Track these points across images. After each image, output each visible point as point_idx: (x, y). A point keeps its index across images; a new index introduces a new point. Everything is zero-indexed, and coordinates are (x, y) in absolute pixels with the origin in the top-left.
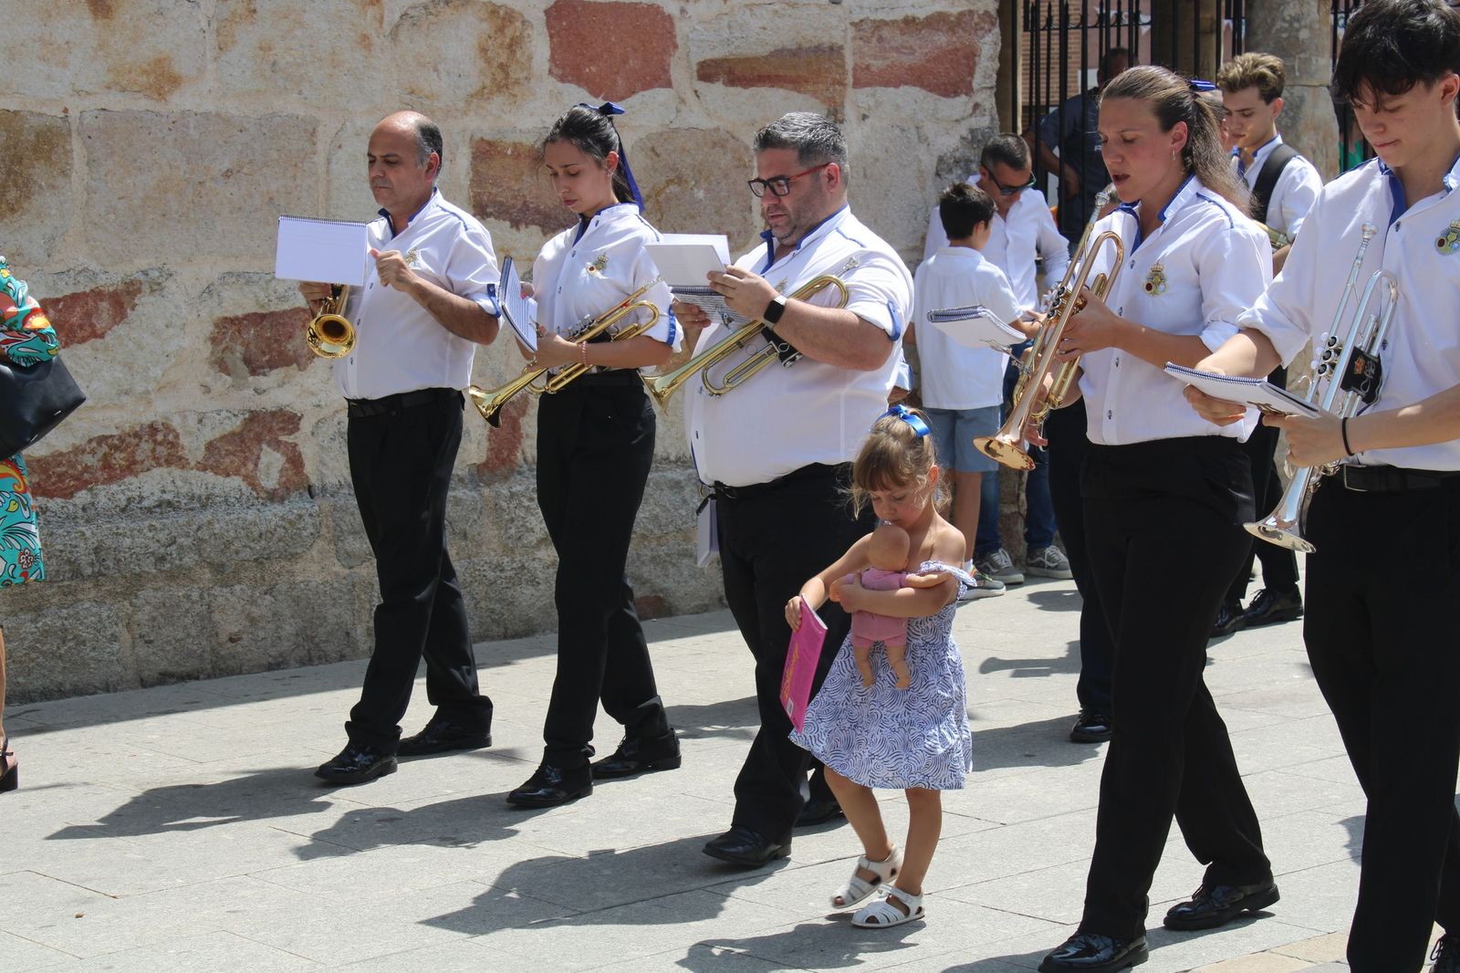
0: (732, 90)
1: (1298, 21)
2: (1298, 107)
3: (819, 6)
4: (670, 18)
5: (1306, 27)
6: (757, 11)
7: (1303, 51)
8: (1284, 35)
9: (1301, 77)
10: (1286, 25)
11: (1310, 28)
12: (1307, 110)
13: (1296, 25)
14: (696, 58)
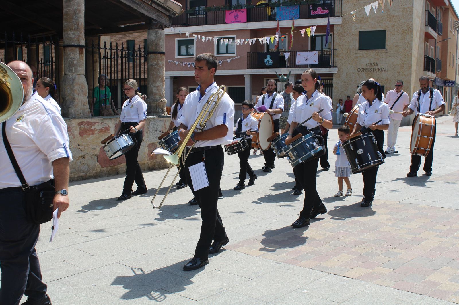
1: (74, 58)
5: (76, 60)
7: (75, 66)
8: (71, 62)
9: (75, 72)
10: (71, 60)
11: (77, 60)
12: (77, 80)
13: (73, 60)
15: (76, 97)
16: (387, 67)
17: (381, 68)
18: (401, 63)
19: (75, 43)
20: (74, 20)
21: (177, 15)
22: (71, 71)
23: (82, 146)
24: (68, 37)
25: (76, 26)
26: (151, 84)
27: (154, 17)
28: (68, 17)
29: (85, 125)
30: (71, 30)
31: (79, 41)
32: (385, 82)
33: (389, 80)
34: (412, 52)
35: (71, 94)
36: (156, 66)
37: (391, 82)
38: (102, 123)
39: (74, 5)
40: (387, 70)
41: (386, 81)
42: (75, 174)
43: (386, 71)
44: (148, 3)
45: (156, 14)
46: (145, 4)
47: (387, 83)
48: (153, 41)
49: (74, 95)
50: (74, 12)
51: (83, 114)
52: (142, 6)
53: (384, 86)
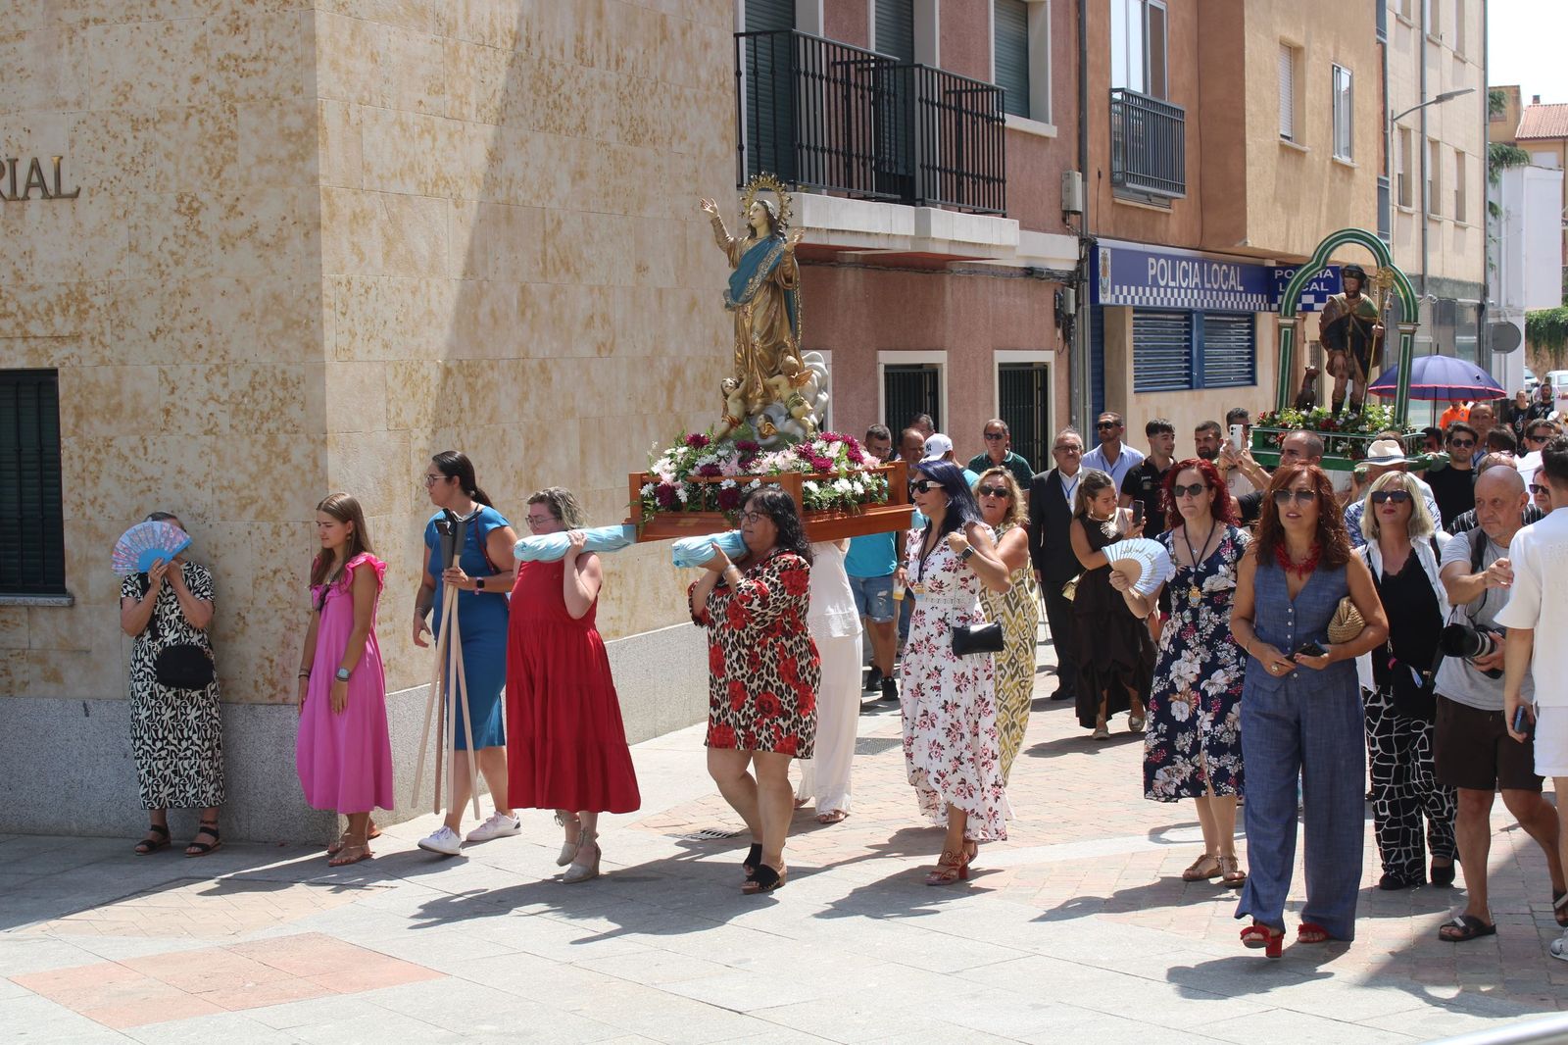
16: (72, 143)
17: (13, 162)
18: (202, 88)
32: (63, 325)
33: (99, 301)
37: (121, 324)
40: (67, 187)
41: (65, 310)
43: (59, 195)
47: (76, 337)
53: (54, 372)
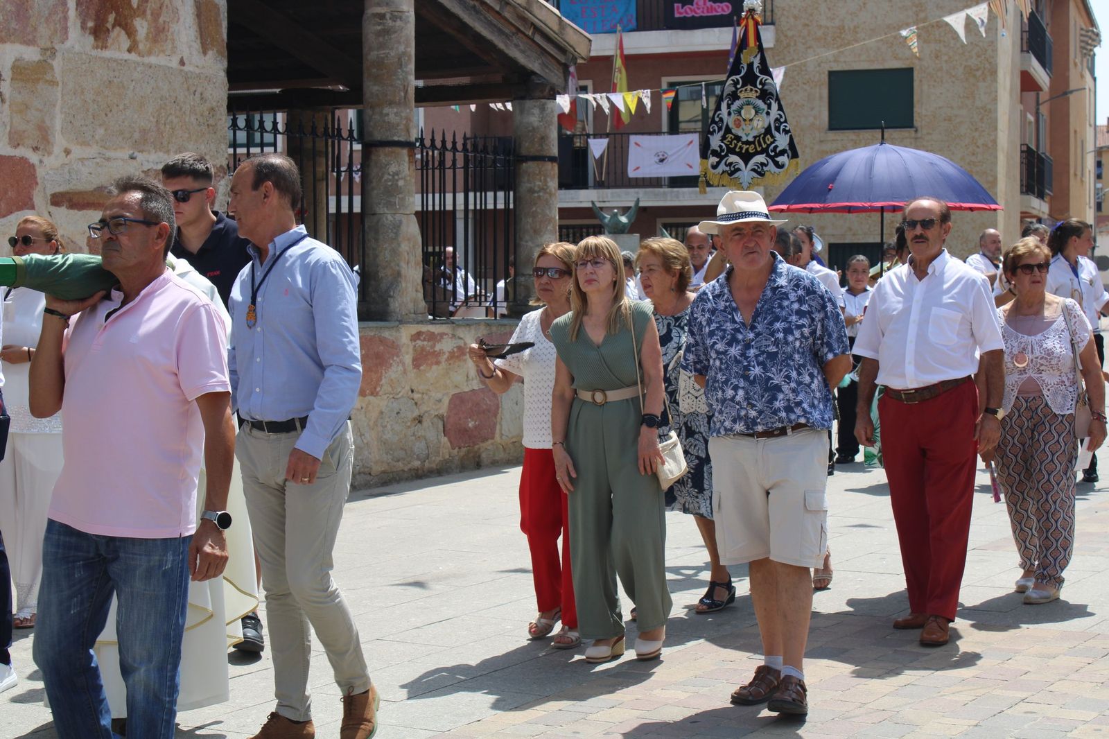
0: (72, 212)
1: (397, 175)
2: (399, 227)
3: (123, 160)
4: (33, 166)
5: (402, 179)
6: (86, 163)
7: (401, 193)
8: (390, 183)
9: (400, 208)
10: (390, 177)
11: (404, 179)
12: (404, 228)
13: (396, 177)
14: (49, 192)
15: (403, 272)
19: (399, 137)
20: (399, 79)
21: (580, 61)
22: (390, 205)
23: (418, 392)
24: (384, 121)
25: (403, 94)
26: (527, 237)
27: (534, 65)
28: (384, 71)
29: (424, 340)
30: (391, 103)
31: (408, 131)
34: (996, 136)
35: (392, 264)
36: (541, 194)
38: (454, 336)
39: (399, 42)
42: (405, 462)
44: (527, 33)
45: (540, 61)
46: (520, 35)
48: (534, 128)
49: (398, 266)
50: (399, 59)
51: (415, 313)
52: (515, 41)
